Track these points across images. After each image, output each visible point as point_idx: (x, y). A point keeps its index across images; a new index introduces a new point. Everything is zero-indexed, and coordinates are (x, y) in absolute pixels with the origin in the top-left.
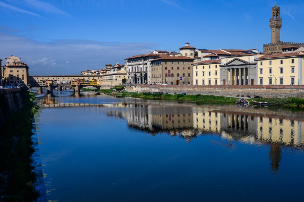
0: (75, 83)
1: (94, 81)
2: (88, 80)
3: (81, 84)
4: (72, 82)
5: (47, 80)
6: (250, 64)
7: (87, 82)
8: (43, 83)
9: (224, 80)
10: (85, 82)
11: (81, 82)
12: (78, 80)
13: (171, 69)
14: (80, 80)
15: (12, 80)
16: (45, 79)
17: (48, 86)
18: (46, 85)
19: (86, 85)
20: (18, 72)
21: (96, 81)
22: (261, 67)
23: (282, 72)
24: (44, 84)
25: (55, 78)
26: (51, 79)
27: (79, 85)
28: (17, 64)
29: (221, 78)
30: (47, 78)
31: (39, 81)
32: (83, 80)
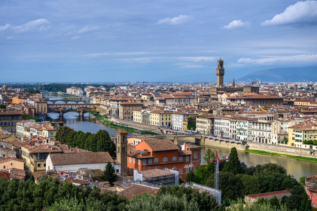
0: (80, 109)
1: (94, 108)
2: (90, 107)
3: (84, 110)
4: (78, 109)
5: (59, 107)
6: (149, 114)
7: (89, 109)
8: (56, 109)
9: (142, 120)
10: (87, 109)
11: (85, 109)
12: (82, 107)
13: (128, 110)
14: (84, 107)
15: (38, 111)
16: (58, 106)
17: (60, 112)
18: (59, 111)
19: (88, 111)
20: (42, 106)
21: (95, 108)
23: (156, 119)
24: (58, 110)
25: (66, 106)
26: (62, 106)
27: (83, 111)
28: (41, 101)
30: (59, 106)
31: (54, 108)
32: (86, 107)
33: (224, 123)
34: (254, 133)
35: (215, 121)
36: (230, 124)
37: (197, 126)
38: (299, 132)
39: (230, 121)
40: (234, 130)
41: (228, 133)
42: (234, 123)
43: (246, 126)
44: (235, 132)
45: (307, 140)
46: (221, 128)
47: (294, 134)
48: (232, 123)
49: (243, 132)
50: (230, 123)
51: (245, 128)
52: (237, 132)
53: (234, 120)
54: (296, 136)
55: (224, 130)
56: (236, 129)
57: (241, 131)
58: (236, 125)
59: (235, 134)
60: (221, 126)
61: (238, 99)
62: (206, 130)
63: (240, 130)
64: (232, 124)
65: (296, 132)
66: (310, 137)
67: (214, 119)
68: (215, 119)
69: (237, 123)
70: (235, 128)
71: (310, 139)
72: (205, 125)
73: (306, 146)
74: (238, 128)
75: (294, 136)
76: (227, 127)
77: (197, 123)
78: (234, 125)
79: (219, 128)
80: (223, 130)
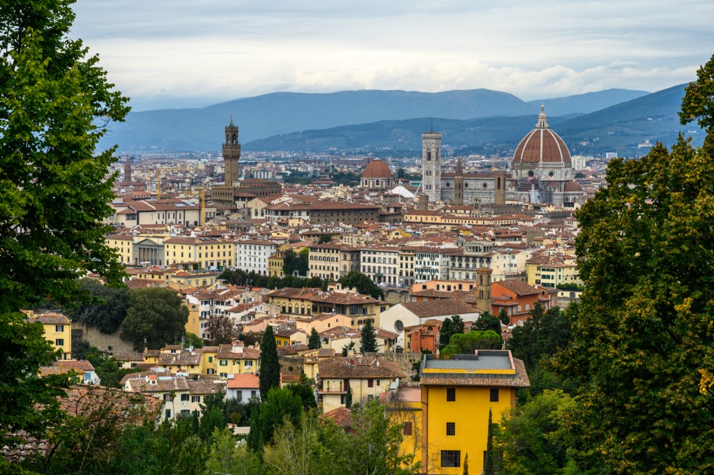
6: (159, 246)
9: (136, 259)
22: (168, 249)
23: (182, 256)
29: (133, 257)
33: (385, 259)
34: (453, 276)
35: (362, 255)
36: (399, 261)
37: (310, 267)
38: (548, 270)
39: (399, 255)
40: (409, 272)
41: (395, 278)
42: (409, 259)
43: (437, 264)
44: (412, 274)
45: (562, 284)
46: (377, 269)
47: (539, 275)
48: (404, 258)
49: (428, 273)
50: (398, 258)
51: (435, 267)
52: (415, 276)
53: (406, 253)
54: (544, 277)
55: (385, 272)
56: (414, 270)
57: (424, 273)
58: (414, 262)
59: (412, 278)
60: (377, 265)
61: (295, 211)
62: (335, 273)
63: (422, 270)
64: (404, 261)
65: (543, 270)
66: (566, 279)
67: (359, 251)
68: (361, 252)
69: (416, 259)
70: (412, 267)
71: (565, 282)
72: (334, 265)
73: (562, 294)
74: (419, 266)
75: (539, 278)
76: (392, 266)
77: (310, 261)
78: (409, 262)
79: (372, 268)
80: (382, 272)
